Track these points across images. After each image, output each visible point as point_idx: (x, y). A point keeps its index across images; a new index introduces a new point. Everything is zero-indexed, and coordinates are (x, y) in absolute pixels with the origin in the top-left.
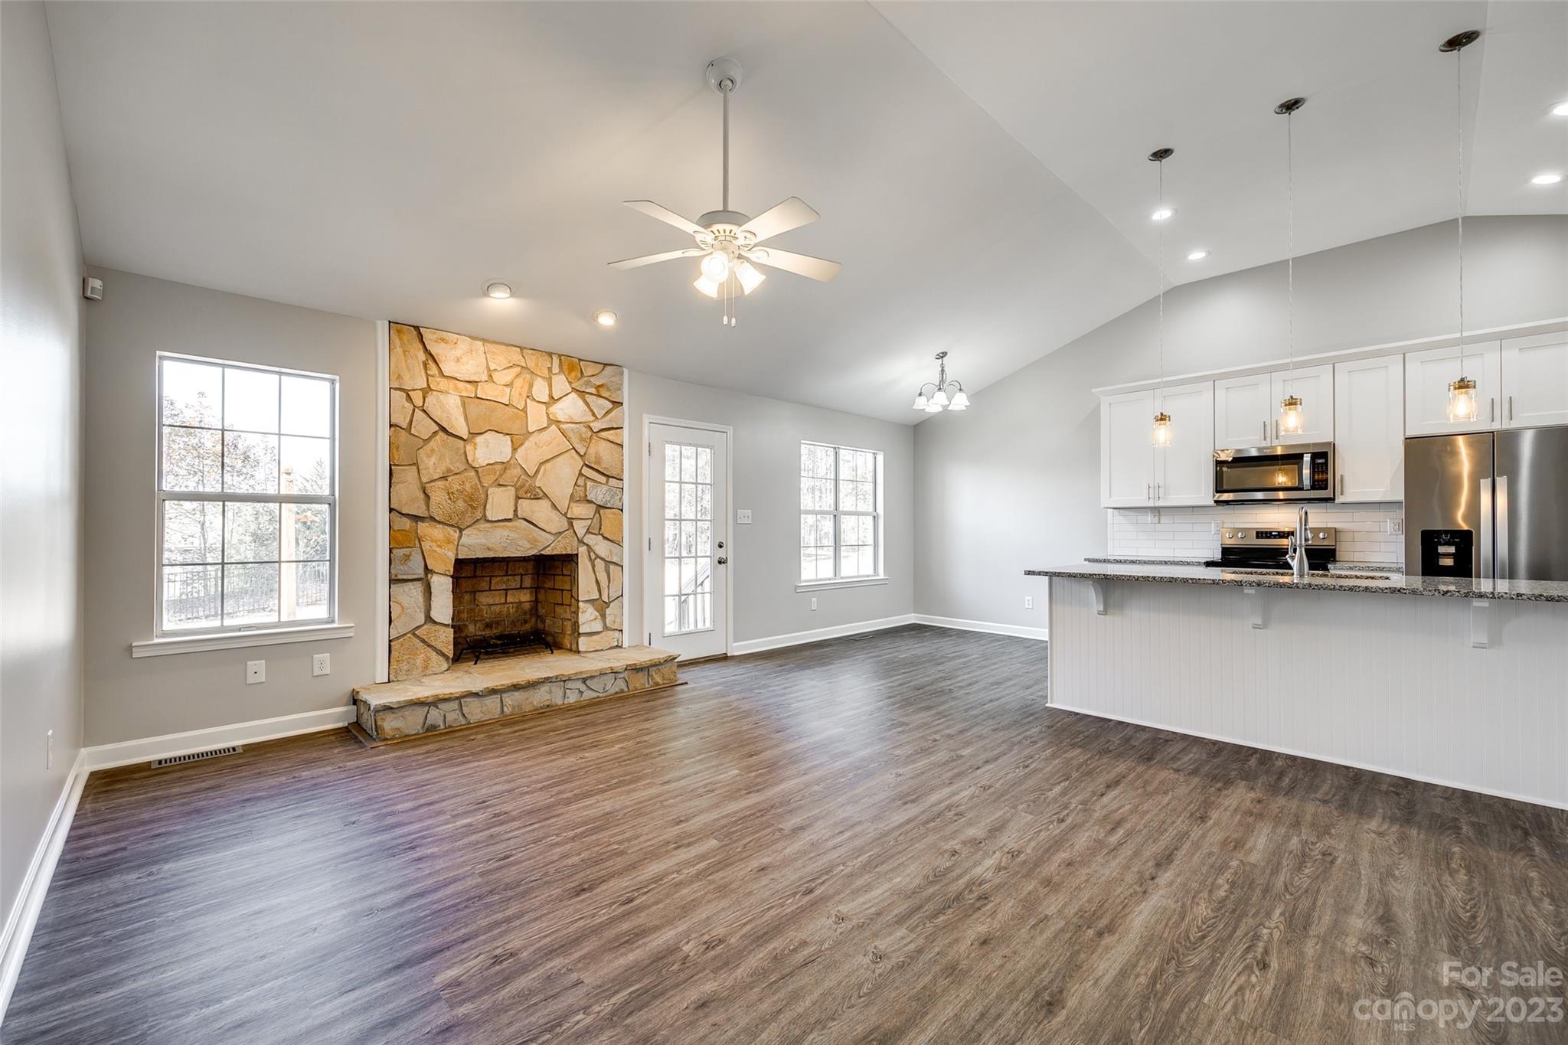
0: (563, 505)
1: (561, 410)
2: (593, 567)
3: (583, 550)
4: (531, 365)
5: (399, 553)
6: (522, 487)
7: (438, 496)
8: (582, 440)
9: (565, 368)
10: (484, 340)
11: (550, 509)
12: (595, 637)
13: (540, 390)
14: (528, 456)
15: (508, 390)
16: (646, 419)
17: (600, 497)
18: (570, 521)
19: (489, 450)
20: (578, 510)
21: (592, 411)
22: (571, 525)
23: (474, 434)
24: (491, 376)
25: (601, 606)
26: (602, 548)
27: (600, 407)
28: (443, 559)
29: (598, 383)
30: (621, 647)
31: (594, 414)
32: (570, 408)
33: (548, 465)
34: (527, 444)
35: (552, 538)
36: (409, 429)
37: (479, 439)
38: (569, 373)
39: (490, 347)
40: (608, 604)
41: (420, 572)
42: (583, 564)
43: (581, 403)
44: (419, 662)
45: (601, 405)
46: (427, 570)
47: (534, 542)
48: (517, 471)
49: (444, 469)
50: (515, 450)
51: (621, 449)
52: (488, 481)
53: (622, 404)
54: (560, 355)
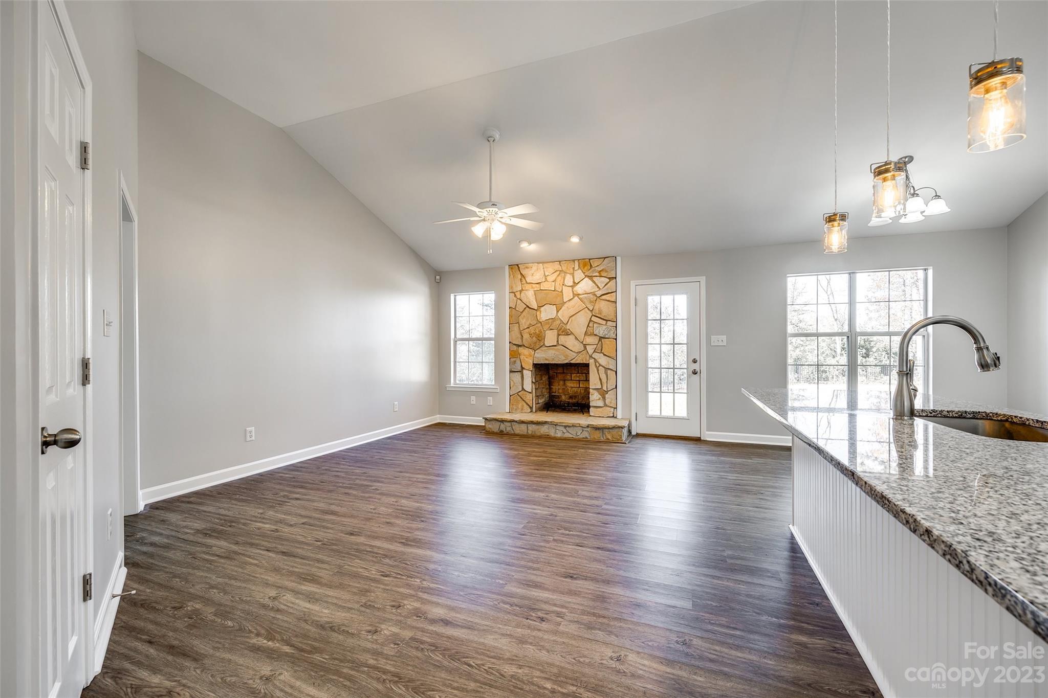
0: (581, 337)
1: (579, 289)
2: (598, 371)
3: (591, 362)
4: (564, 269)
5: (513, 360)
6: (560, 330)
7: (526, 336)
8: (591, 302)
9: (581, 265)
10: (543, 263)
11: (574, 340)
12: (598, 409)
13: (569, 280)
14: (564, 314)
15: (554, 283)
16: (633, 283)
17: (601, 333)
18: (585, 346)
19: (547, 313)
20: (590, 340)
21: (597, 285)
22: (585, 348)
23: (540, 307)
24: (546, 279)
25: (603, 393)
26: (603, 360)
27: (602, 282)
28: (528, 363)
29: (599, 270)
30: (616, 417)
31: (598, 287)
32: (586, 286)
33: (573, 317)
34: (563, 308)
35: (576, 355)
36: (515, 309)
37: (542, 309)
38: (584, 268)
39: (546, 265)
40: (607, 392)
41: (519, 369)
42: (592, 369)
43: (591, 282)
44: (520, 406)
45: (602, 281)
46: (523, 368)
47: (566, 356)
48: (558, 322)
49: (528, 323)
50: (558, 312)
51: (614, 304)
52: (546, 327)
53: (616, 278)
54: (579, 260)
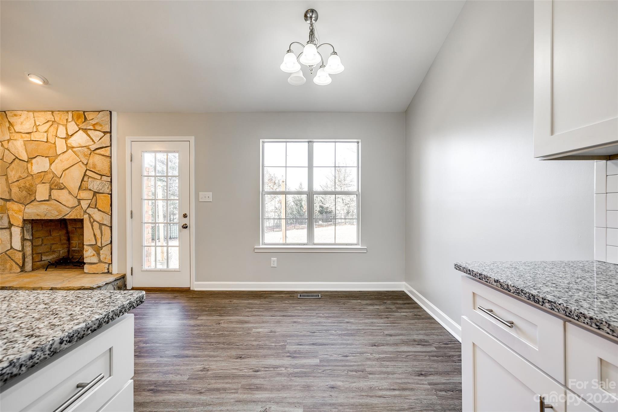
0: (75, 191)
1: (74, 141)
2: (92, 226)
3: (86, 217)
4: (57, 119)
6: (53, 183)
7: (15, 190)
8: (85, 155)
9: (75, 117)
10: (33, 111)
11: (68, 194)
12: (93, 266)
13: (62, 132)
14: (57, 167)
15: (46, 134)
16: (128, 139)
17: (96, 188)
18: (79, 201)
19: (39, 165)
20: (84, 195)
21: (92, 139)
22: (79, 203)
23: (31, 159)
24: (37, 129)
25: (98, 249)
26: (97, 216)
28: (17, 219)
29: (94, 123)
30: (111, 273)
31: (93, 141)
32: (80, 139)
33: (67, 171)
34: (56, 161)
35: (69, 210)
36: (3, 159)
37: (33, 161)
38: (78, 120)
39: (36, 114)
40: (101, 248)
41: (7, 225)
42: (87, 224)
43: (85, 135)
44: (8, 267)
45: (96, 135)
46: (11, 224)
47: (60, 212)
48: (51, 176)
49: (17, 176)
50: (51, 164)
51: (109, 159)
52: (38, 181)
53: (111, 132)
54: (73, 111)
